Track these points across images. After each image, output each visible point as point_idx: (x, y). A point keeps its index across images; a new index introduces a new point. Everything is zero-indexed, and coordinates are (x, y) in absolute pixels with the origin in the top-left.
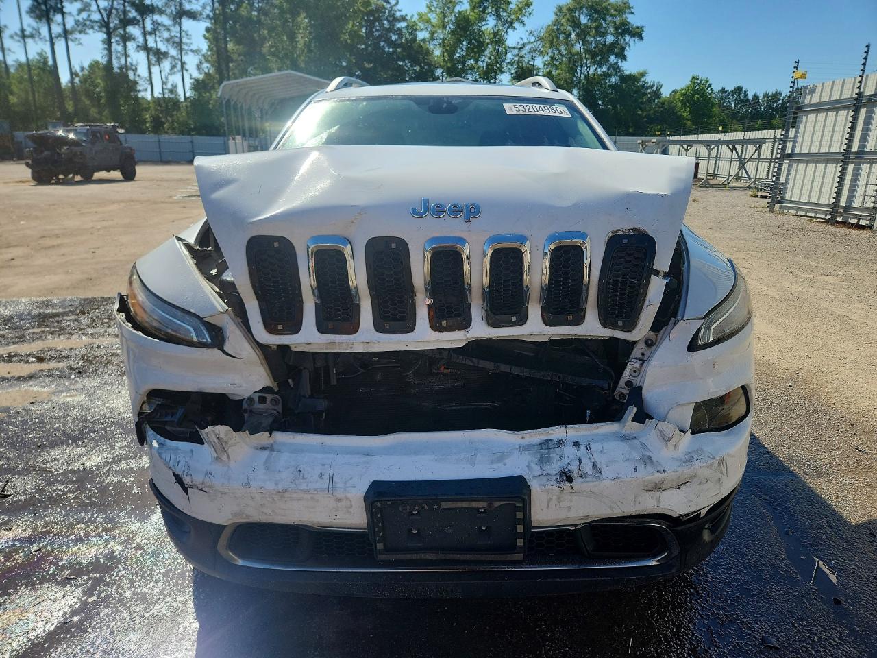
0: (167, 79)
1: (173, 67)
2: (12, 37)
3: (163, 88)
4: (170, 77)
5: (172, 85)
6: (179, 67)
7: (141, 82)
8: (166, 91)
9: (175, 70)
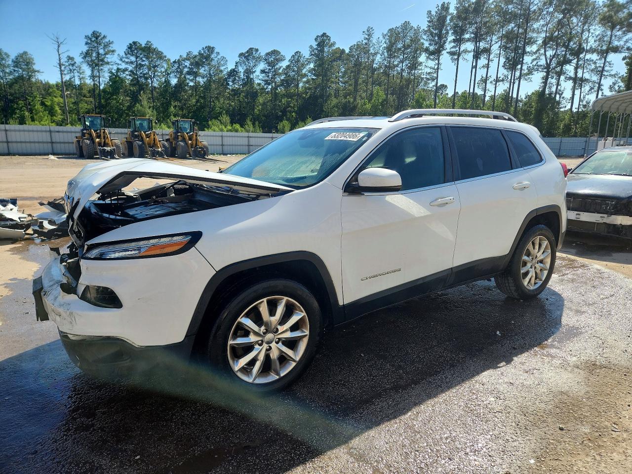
0: (584, 97)
1: (592, 88)
2: (491, 82)
3: (579, 104)
4: (587, 96)
5: (586, 102)
6: (596, 88)
7: (564, 102)
8: (581, 106)
9: (593, 91)
